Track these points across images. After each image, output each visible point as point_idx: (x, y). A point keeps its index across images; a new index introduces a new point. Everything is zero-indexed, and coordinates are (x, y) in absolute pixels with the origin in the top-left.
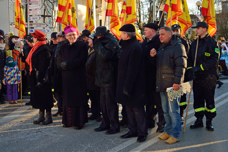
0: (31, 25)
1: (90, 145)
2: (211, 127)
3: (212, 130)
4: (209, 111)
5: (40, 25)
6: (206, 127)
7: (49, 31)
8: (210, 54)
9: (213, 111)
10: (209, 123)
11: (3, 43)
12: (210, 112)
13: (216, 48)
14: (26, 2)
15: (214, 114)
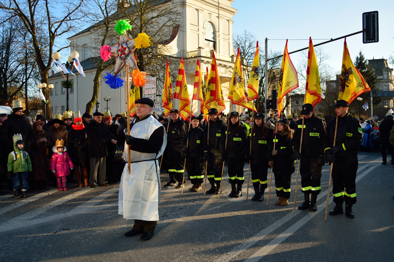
1: (224, 233)
2: (350, 214)
3: (353, 217)
4: (348, 195)
6: (346, 214)
8: (352, 134)
9: (353, 195)
10: (349, 210)
12: (350, 197)
13: (359, 128)
15: (354, 199)
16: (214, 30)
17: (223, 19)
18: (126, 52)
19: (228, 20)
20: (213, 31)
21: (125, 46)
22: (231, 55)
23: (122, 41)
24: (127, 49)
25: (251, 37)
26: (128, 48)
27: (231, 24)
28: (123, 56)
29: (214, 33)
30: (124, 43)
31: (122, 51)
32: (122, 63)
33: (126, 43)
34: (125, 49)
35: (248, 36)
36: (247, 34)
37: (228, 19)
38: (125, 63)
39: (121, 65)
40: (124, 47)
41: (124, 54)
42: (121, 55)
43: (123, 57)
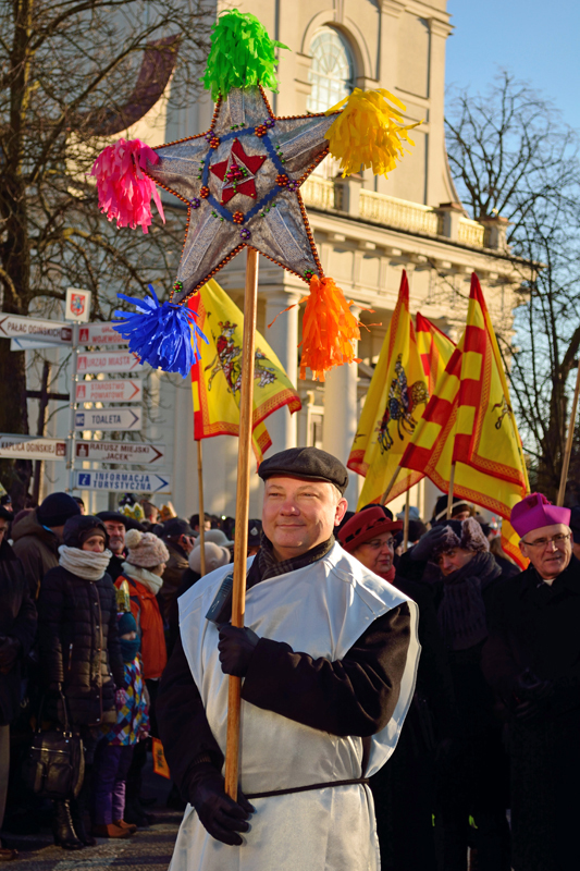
0: (82, 450)
5: (124, 453)
7: (166, 484)
11: (102, 548)
14: (64, 336)
16: (352, 70)
17: (403, 15)
18: (264, 179)
19: (426, 22)
20: (346, 75)
21: (252, 148)
22: (435, 201)
23: (240, 120)
24: (268, 167)
25: (534, 109)
26: (277, 160)
27: (439, 42)
28: (238, 198)
29: (354, 81)
30: (250, 131)
31: (237, 174)
32: (227, 237)
33: (263, 136)
34: (255, 164)
35: (517, 103)
36: (514, 90)
37: (426, 13)
38: (249, 236)
39: (222, 244)
40: (250, 153)
41: (249, 189)
42: (228, 194)
43: (239, 207)
